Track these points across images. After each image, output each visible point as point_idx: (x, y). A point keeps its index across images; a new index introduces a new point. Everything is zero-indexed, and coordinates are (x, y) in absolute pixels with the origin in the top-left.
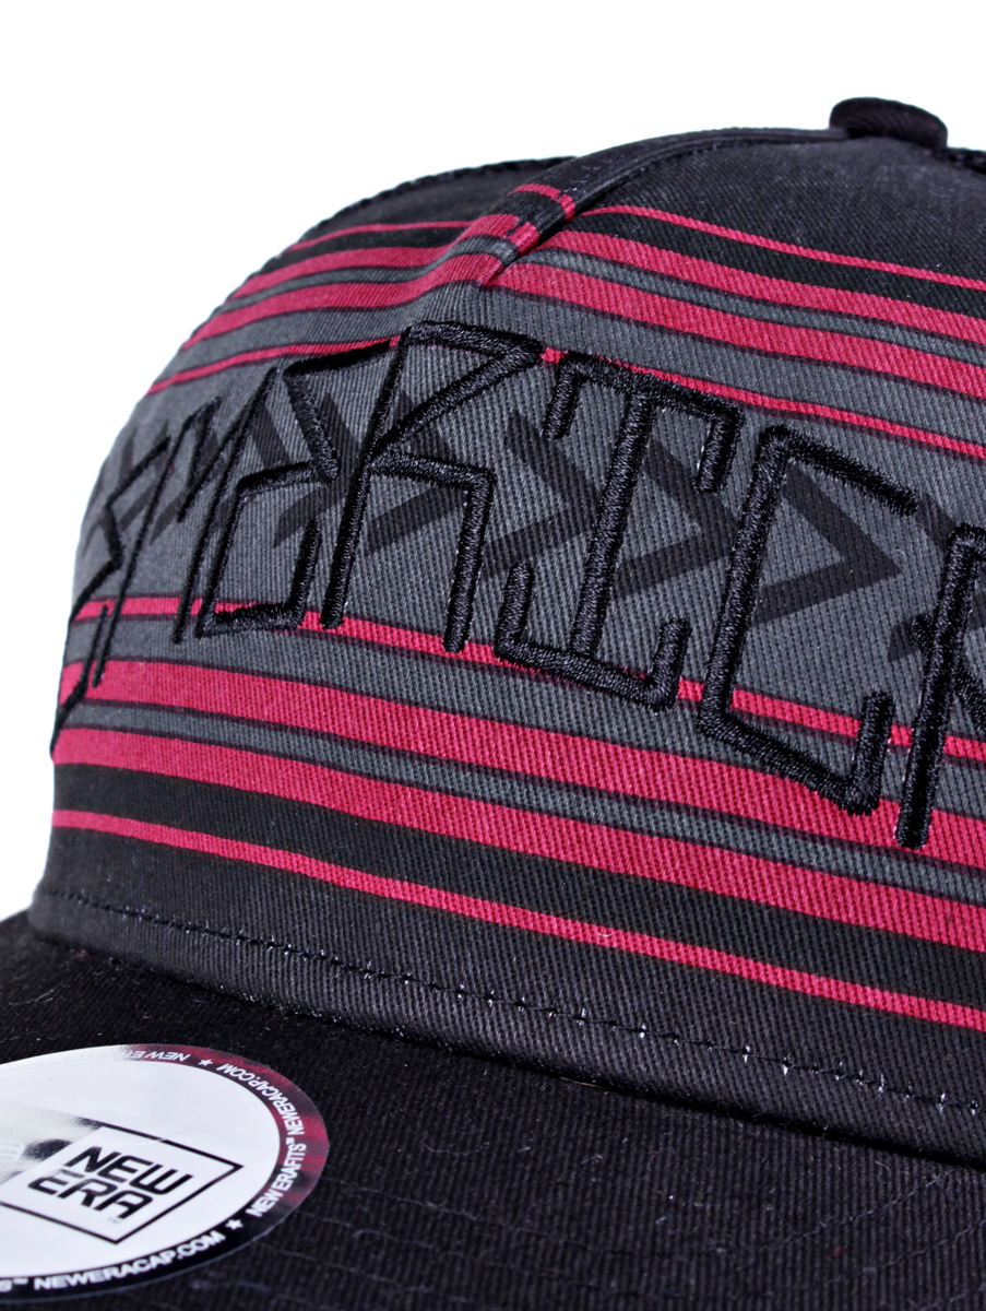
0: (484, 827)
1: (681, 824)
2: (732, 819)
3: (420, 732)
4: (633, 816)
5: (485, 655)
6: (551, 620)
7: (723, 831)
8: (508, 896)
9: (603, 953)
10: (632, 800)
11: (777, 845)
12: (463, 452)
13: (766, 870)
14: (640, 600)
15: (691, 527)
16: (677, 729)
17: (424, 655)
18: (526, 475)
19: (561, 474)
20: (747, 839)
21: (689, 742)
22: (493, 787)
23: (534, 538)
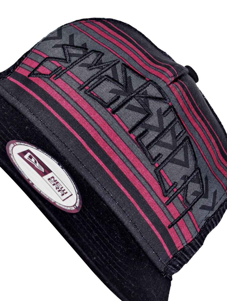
0: (116, 160)
1: (143, 181)
2: (150, 186)
3: (117, 140)
4: (138, 175)
5: (134, 138)
6: (146, 141)
7: (147, 186)
8: (113, 172)
9: (120, 189)
10: (139, 173)
11: (152, 193)
12: (150, 108)
13: (148, 195)
14: (159, 147)
15: (171, 143)
16: (152, 169)
17: (124, 130)
18: (156, 118)
19: (161, 122)
20: (149, 189)
21: (152, 171)
22: (122, 156)
23: (152, 127)
